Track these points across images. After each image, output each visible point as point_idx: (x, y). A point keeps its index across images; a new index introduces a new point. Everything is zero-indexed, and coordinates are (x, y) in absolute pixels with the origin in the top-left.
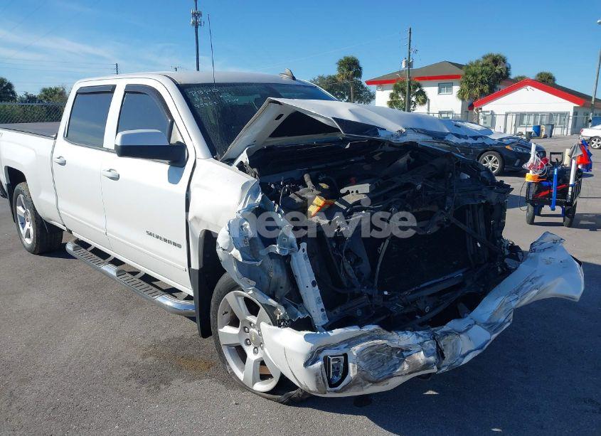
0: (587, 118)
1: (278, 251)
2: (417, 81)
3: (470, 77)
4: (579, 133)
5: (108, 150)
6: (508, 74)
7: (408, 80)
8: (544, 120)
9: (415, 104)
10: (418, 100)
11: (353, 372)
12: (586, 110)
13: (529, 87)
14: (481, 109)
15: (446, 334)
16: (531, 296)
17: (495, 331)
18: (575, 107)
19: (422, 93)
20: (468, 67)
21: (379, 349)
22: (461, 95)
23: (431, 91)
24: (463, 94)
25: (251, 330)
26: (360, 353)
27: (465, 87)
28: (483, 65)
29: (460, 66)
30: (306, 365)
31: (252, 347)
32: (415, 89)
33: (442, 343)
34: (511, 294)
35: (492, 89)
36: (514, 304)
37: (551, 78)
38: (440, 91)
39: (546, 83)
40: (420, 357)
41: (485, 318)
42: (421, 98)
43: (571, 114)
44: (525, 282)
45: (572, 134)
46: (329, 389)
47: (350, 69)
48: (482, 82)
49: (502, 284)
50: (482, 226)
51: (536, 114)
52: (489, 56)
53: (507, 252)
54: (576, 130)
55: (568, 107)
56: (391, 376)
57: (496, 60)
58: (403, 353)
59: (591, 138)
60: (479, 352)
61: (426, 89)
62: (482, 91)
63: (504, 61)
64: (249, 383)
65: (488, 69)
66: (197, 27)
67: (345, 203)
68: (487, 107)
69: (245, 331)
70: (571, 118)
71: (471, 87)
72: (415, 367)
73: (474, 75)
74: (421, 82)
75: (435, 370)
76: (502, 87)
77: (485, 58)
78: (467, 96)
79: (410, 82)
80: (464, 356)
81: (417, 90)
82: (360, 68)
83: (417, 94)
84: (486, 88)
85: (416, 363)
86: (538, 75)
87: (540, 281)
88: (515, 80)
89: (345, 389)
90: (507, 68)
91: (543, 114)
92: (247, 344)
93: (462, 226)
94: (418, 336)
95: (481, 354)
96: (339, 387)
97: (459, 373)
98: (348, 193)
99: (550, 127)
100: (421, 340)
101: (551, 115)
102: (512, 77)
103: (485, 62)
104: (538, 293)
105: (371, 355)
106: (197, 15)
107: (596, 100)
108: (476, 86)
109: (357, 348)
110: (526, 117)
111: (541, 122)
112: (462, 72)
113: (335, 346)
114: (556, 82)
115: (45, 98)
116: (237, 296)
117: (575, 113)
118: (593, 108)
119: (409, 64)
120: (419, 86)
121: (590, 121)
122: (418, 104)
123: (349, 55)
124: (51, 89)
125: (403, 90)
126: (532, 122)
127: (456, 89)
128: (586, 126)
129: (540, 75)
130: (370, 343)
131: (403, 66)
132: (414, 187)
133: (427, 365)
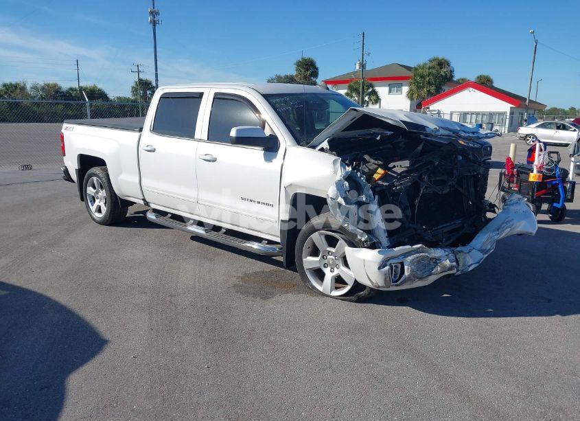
0: (522, 117)
1: (364, 199)
2: (370, 82)
3: (418, 79)
4: (517, 131)
5: (200, 140)
6: (452, 77)
7: (361, 81)
8: (485, 118)
9: (368, 103)
10: (371, 100)
11: (407, 273)
12: (520, 110)
13: (471, 89)
14: (429, 108)
15: (460, 252)
16: (506, 232)
17: (486, 253)
18: (511, 108)
19: (374, 93)
20: (416, 69)
21: (423, 258)
22: (410, 96)
23: (382, 91)
24: (413, 94)
25: (329, 257)
26: (412, 262)
27: (414, 87)
28: (430, 68)
29: (409, 68)
30: (379, 268)
31: (329, 269)
32: (368, 89)
33: (458, 256)
34: (494, 231)
35: (438, 90)
36: (496, 237)
37: (489, 81)
38: (390, 92)
39: (485, 85)
40: (447, 263)
41: (479, 246)
42: (373, 98)
43: (508, 114)
44: (503, 223)
45: (509, 132)
46: (392, 284)
47: (307, 70)
48: (429, 83)
49: (487, 226)
50: (472, 190)
51: (478, 114)
52: (435, 60)
53: (488, 208)
54: (513, 128)
55: (505, 107)
56: (430, 274)
57: (442, 64)
58: (436, 261)
59: (527, 135)
60: (477, 265)
61: (378, 89)
62: (429, 92)
63: (448, 65)
64: (327, 292)
65: (434, 71)
66: (154, 26)
67: (395, 172)
68: (434, 107)
69: (324, 258)
70: (508, 117)
71: (419, 88)
72: (444, 269)
73: (422, 77)
74: (374, 83)
75: (454, 271)
76: (446, 88)
77: (430, 61)
78: (415, 96)
79: (363, 83)
80: (469, 266)
81: (370, 91)
82: (317, 69)
83: (369, 94)
84: (433, 89)
85: (445, 266)
86: (478, 78)
87: (511, 223)
88: (458, 82)
89: (402, 283)
90: (451, 71)
91: (483, 114)
92: (325, 267)
93: (460, 189)
94: (445, 251)
95: (478, 266)
96: (398, 283)
97: (467, 276)
98: (394, 167)
99: (490, 125)
100: (447, 253)
101: (491, 115)
102: (455, 79)
103: (431, 65)
104: (511, 230)
105: (418, 262)
106: (154, 13)
107: (530, 101)
108: (423, 87)
109: (410, 258)
110: (469, 116)
111: (482, 121)
112: (411, 74)
113: (397, 257)
114: (494, 84)
115: (6, 93)
116: (320, 234)
117: (512, 113)
118: (527, 108)
119: (363, 66)
120: (372, 86)
121: (526, 121)
122: (371, 103)
123: (306, 56)
124: (11, 84)
125: (356, 91)
126: (474, 121)
127: (405, 89)
128: (521, 125)
129: (480, 78)
130: (418, 255)
131: (357, 68)
132: (433, 163)
133: (451, 268)
